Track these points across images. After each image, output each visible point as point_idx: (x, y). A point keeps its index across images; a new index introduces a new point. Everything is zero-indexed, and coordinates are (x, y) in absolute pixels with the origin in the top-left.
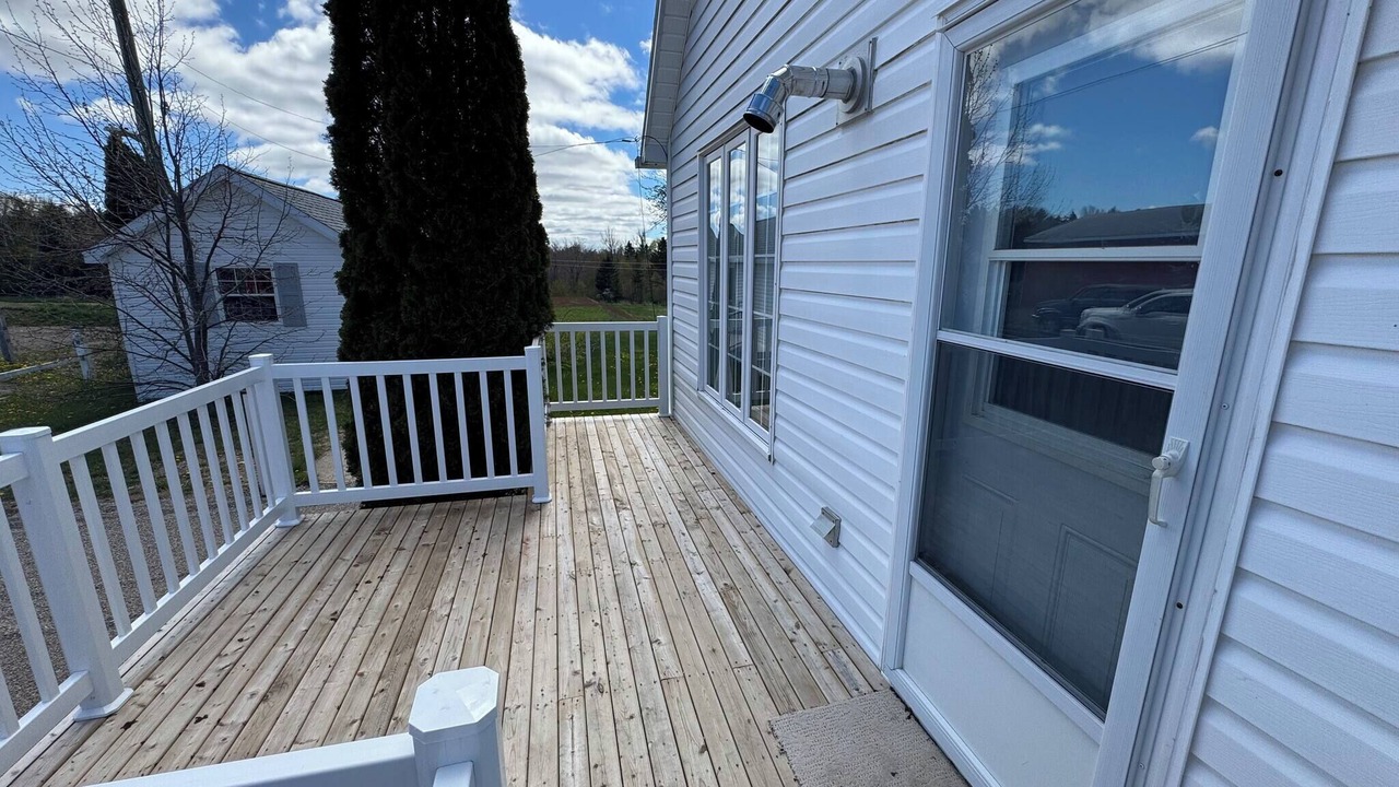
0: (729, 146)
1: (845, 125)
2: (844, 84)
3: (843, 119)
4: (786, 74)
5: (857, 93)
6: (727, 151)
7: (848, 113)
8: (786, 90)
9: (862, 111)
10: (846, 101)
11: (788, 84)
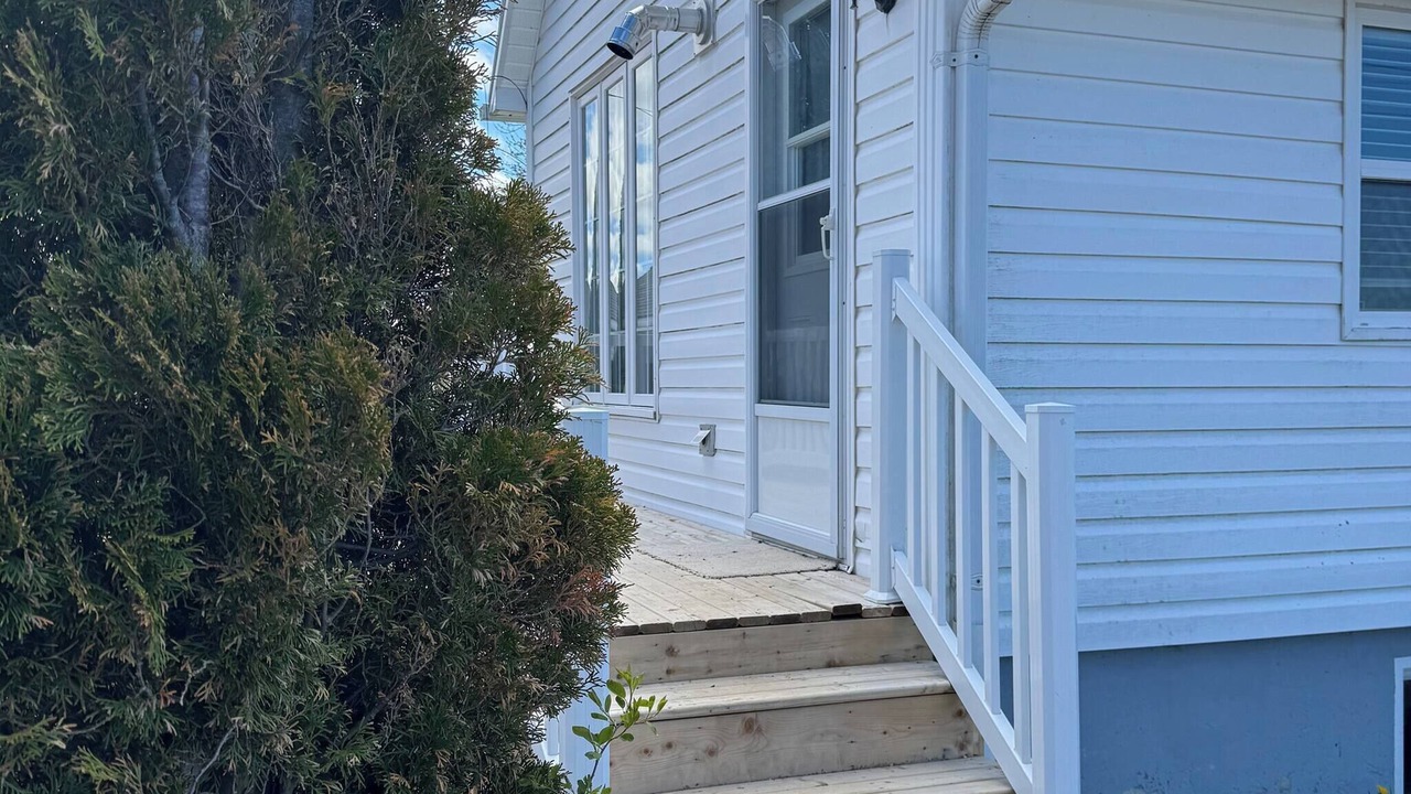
0: (606, 84)
1: (703, 54)
2: (694, 21)
3: (698, 49)
4: (642, 12)
5: (705, 26)
6: (604, 88)
7: (702, 44)
8: (643, 25)
9: (710, 43)
10: (698, 35)
11: (644, 20)
